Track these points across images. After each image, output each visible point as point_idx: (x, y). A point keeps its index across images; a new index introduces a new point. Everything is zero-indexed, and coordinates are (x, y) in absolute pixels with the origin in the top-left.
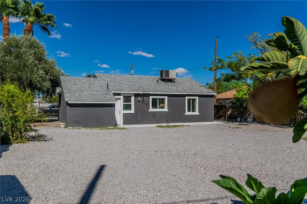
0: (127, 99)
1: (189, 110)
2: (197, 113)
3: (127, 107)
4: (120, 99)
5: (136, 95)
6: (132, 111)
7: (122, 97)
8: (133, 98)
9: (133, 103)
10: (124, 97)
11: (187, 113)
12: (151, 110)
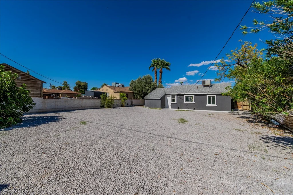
0: (173, 97)
1: (209, 103)
2: (215, 105)
3: (173, 101)
4: (170, 97)
5: (177, 95)
6: (176, 103)
7: (171, 96)
8: (176, 96)
9: (176, 99)
10: (172, 96)
11: (207, 105)
12: (185, 102)
